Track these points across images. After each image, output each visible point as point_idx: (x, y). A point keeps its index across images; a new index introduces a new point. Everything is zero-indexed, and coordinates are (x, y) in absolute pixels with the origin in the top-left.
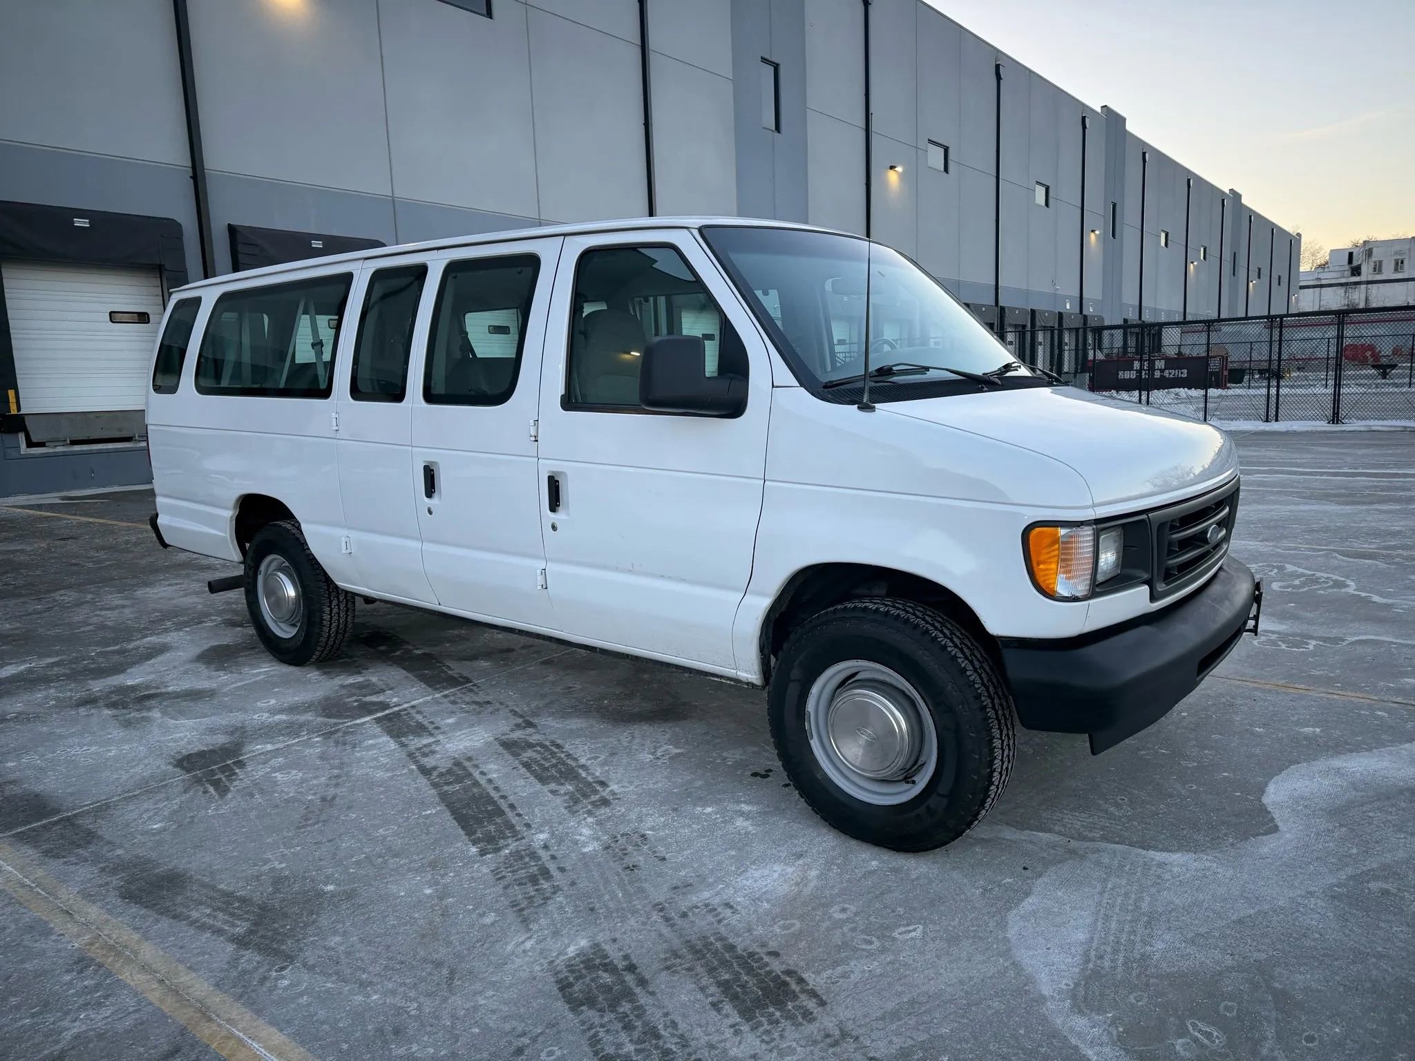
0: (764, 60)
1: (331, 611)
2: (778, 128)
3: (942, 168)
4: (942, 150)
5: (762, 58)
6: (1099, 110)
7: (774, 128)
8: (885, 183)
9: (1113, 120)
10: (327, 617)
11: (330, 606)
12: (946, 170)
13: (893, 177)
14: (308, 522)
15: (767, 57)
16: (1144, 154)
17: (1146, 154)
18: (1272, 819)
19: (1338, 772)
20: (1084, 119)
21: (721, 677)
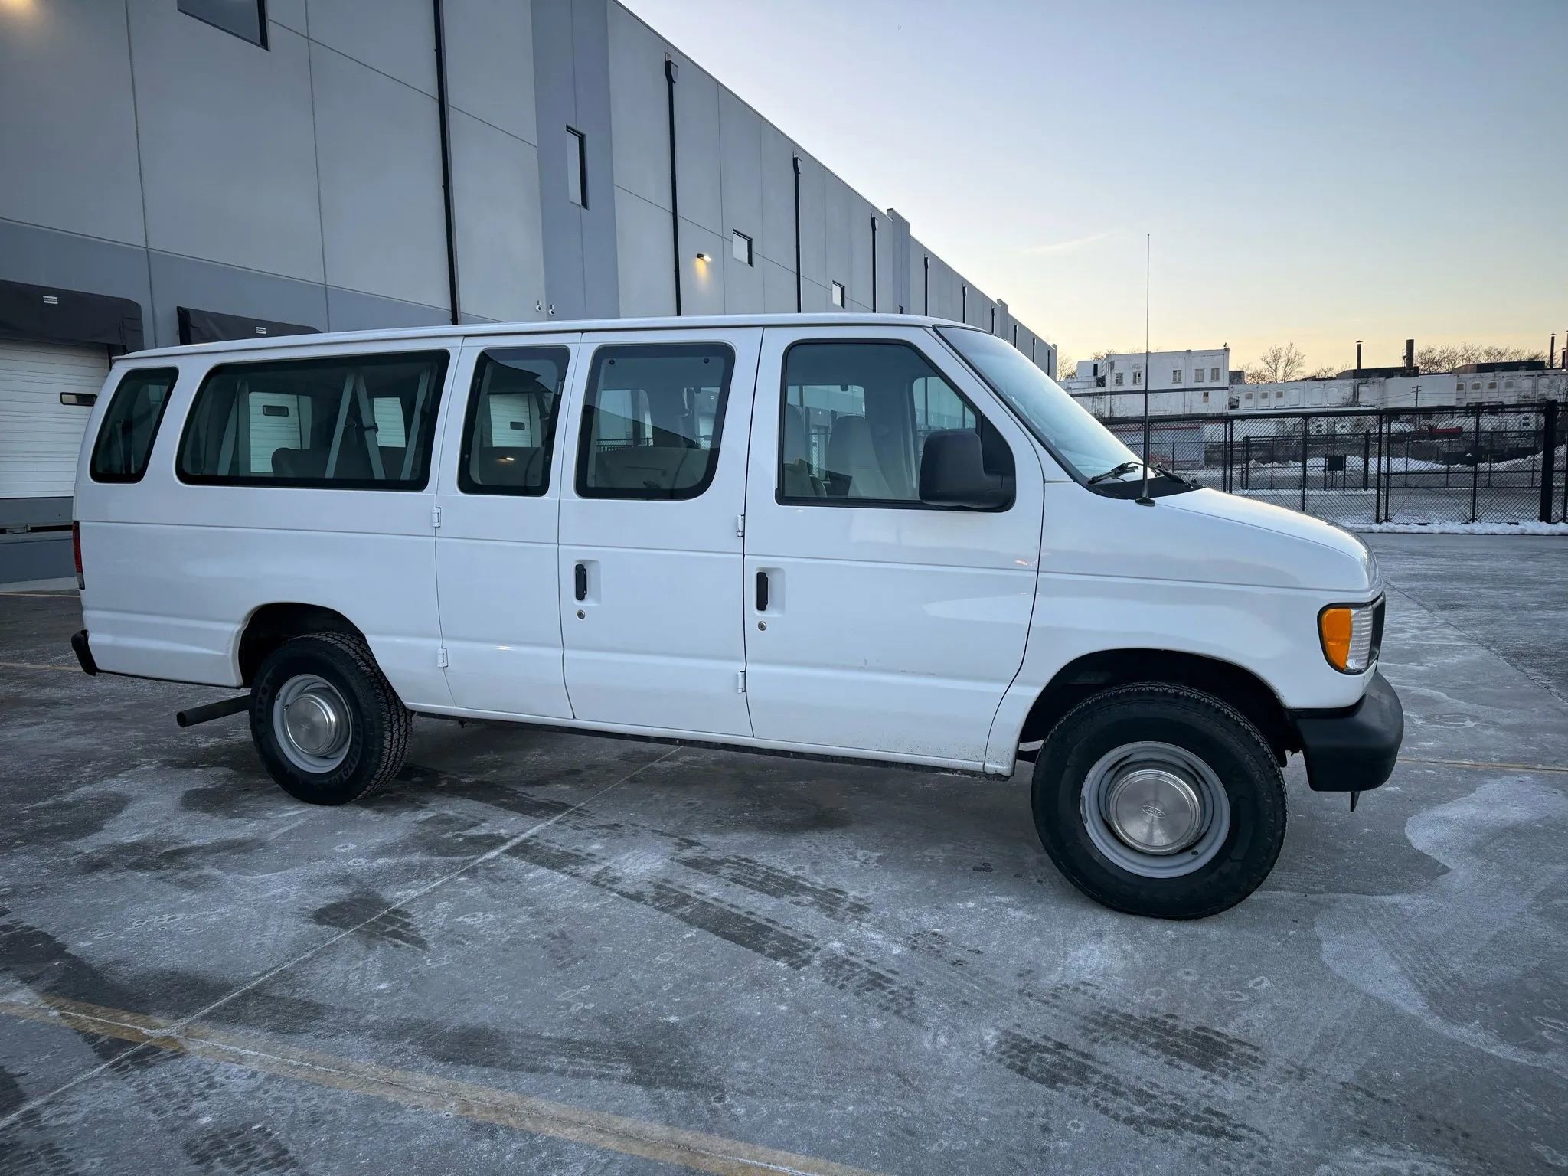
0: (569, 129)
1: (392, 737)
2: (585, 203)
3: (746, 260)
4: (745, 243)
5: (568, 127)
6: (886, 213)
7: (580, 203)
8: (693, 270)
9: (899, 224)
10: (387, 744)
11: (391, 731)
12: (750, 262)
13: (701, 267)
14: (375, 633)
15: (573, 126)
16: (926, 259)
17: (928, 261)
18: (1437, 863)
19: (1447, 821)
20: (873, 220)
21: (955, 771)
